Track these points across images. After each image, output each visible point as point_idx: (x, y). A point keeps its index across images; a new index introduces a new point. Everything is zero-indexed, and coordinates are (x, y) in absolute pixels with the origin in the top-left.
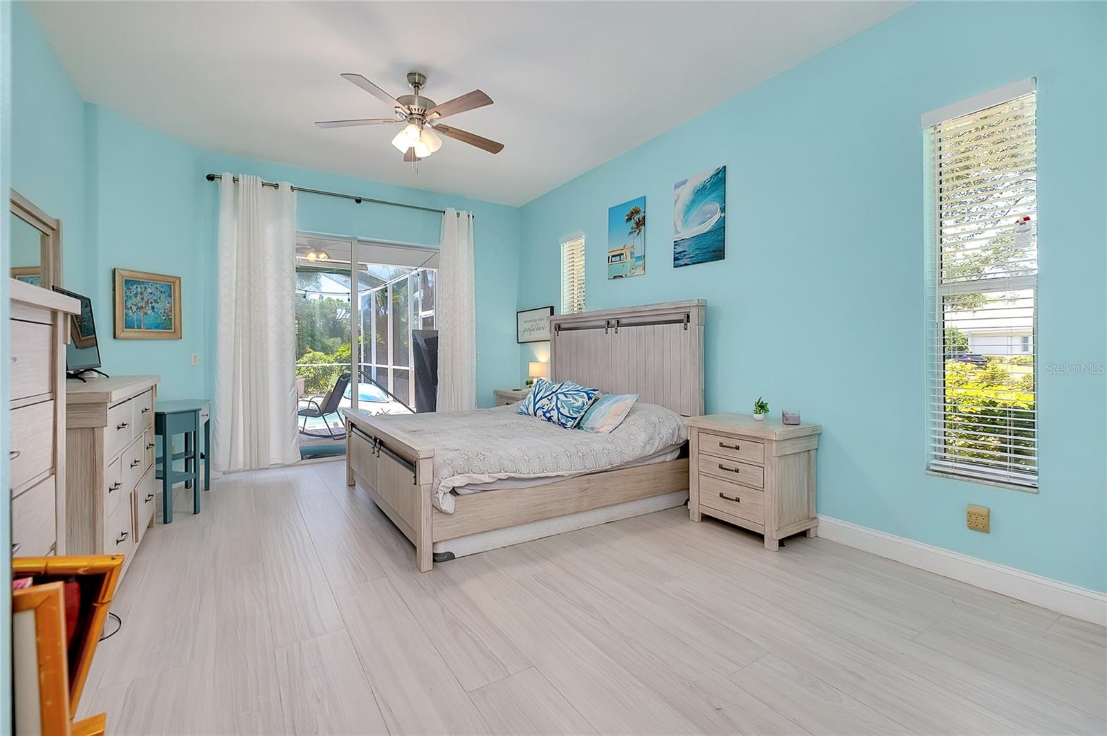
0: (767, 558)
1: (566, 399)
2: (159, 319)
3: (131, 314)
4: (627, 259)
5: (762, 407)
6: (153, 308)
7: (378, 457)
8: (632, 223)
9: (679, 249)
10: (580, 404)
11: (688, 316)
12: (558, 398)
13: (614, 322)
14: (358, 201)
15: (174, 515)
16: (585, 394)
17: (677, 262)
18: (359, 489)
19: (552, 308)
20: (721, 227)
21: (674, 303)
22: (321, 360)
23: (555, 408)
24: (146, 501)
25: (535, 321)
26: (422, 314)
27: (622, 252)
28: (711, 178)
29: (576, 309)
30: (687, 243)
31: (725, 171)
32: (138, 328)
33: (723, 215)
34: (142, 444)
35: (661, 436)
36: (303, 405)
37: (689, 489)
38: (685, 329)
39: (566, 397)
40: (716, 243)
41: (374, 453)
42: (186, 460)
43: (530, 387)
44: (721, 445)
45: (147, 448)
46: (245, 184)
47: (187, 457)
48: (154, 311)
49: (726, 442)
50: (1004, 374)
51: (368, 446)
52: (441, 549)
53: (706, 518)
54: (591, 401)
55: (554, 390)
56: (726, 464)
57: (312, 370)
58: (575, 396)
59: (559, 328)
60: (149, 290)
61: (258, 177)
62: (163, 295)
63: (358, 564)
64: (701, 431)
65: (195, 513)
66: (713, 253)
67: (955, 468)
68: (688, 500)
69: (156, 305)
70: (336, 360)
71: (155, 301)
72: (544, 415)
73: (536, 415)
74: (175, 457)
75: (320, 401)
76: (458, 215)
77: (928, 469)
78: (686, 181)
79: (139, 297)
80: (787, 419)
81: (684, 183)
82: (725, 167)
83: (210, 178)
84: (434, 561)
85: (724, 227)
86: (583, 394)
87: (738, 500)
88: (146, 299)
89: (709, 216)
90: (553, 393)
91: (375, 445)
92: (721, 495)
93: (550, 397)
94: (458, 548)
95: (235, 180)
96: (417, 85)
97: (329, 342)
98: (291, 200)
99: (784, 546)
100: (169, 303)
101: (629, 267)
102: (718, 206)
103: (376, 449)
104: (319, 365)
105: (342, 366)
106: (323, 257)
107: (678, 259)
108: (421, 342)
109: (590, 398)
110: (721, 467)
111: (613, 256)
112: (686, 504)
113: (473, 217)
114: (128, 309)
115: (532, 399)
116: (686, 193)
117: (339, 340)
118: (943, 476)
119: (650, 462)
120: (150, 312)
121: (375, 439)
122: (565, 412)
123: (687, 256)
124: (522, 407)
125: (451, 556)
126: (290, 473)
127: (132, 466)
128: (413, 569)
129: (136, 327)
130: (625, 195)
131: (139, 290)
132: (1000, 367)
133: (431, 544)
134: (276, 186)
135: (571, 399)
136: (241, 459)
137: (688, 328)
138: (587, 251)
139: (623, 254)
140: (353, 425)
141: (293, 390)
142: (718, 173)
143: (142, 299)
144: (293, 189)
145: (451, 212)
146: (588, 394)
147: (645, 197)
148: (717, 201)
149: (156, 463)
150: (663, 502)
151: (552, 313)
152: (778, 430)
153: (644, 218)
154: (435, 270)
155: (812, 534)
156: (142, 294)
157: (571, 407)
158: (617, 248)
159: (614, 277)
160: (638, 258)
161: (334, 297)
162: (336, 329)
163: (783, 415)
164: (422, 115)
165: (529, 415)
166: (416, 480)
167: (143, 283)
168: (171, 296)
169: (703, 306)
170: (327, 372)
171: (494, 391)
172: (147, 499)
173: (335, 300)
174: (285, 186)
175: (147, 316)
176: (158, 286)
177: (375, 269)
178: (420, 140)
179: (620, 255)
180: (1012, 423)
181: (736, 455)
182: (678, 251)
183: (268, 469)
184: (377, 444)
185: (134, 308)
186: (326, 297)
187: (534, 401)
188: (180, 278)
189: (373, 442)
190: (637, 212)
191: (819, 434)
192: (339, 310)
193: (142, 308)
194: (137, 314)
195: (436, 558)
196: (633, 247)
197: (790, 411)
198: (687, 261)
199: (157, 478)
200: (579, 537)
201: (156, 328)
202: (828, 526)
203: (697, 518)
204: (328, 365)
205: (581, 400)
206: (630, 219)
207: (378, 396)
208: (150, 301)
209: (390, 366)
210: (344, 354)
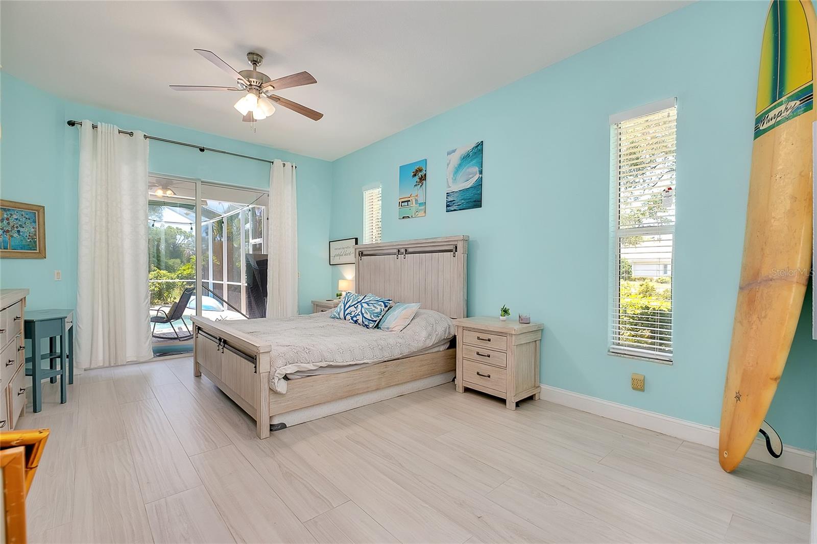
0: (507, 416)
1: (368, 307)
2: (24, 241)
4: (413, 204)
5: (505, 311)
6: (19, 231)
7: (223, 353)
8: (417, 179)
9: (450, 199)
10: (379, 310)
11: (456, 247)
12: (362, 307)
13: (403, 250)
14: (202, 150)
15: (42, 405)
16: (382, 303)
17: (448, 208)
18: (204, 378)
19: (356, 239)
20: (479, 185)
21: (447, 238)
22: (166, 277)
23: (360, 313)
24: (19, 394)
25: (343, 248)
26: (252, 241)
27: (409, 199)
28: (473, 149)
29: (374, 240)
30: (456, 195)
31: (482, 144)
32: (4, 249)
33: (481, 176)
34: (14, 347)
35: (437, 333)
36: (153, 313)
37: (455, 370)
38: (454, 257)
39: (368, 305)
40: (476, 195)
41: (219, 350)
42: (51, 360)
43: (340, 298)
44: (479, 338)
45: (19, 350)
46: (104, 131)
47: (51, 357)
48: (19, 235)
49: (482, 336)
50: (653, 289)
51: (214, 345)
52: (276, 422)
53: (467, 390)
54: (387, 309)
55: (359, 300)
56: (481, 351)
57: (157, 285)
58: (375, 305)
59: (362, 254)
60: (15, 217)
61: (115, 126)
62: (28, 221)
63: (209, 437)
64: (464, 328)
65: (62, 403)
66: (474, 203)
67: (625, 350)
68: (455, 377)
69: (21, 230)
70: (178, 277)
71: (21, 226)
72: (352, 319)
73: (345, 319)
74: (43, 357)
75: (167, 310)
76: (284, 165)
77: (609, 351)
78: (456, 150)
79: (5, 222)
80: (522, 320)
81: (454, 151)
82: (482, 141)
83: (71, 123)
84: (271, 430)
85: (481, 184)
86: (381, 303)
87: (489, 376)
88: (12, 224)
89: (471, 176)
90: (358, 302)
91: (220, 344)
92: (478, 374)
93: (356, 306)
94: (288, 420)
95: (94, 127)
96: (255, 63)
97: (171, 262)
98: (144, 146)
99: (519, 406)
100: (33, 228)
101: (414, 210)
102: (477, 169)
103: (221, 347)
104: (164, 281)
105: (183, 282)
106: (169, 193)
107: (450, 206)
108: (253, 263)
109: (386, 306)
110: (478, 354)
111: (402, 202)
112: (454, 380)
113: (296, 167)
115: (343, 307)
116: (455, 159)
117: (178, 261)
118: (617, 356)
119: (429, 352)
120: (16, 235)
121: (220, 340)
122: (368, 316)
123: (455, 204)
124: (335, 313)
125: (283, 426)
126: (145, 368)
127: (7, 365)
128: (254, 438)
130: (413, 158)
131: (5, 216)
132: (651, 284)
133: (269, 417)
134: (131, 134)
135: (372, 307)
136: (101, 357)
137: (456, 255)
138: (384, 198)
139: (410, 201)
140: (199, 329)
141: (147, 301)
142: (478, 146)
143: (8, 223)
144: (145, 137)
145: (278, 163)
146: (384, 303)
147: (426, 160)
148: (476, 166)
149: (26, 363)
150: (438, 380)
151: (356, 243)
152: (517, 327)
153: (425, 175)
154: (263, 207)
155: (537, 397)
156: (8, 219)
157: (372, 313)
158: (406, 196)
159: (403, 218)
160: (421, 204)
161: (174, 226)
162: (176, 252)
163: (520, 317)
164: (259, 87)
165: (340, 319)
166: (256, 370)
167: (9, 210)
168: (35, 222)
169: (466, 240)
170: (170, 287)
171: (312, 301)
172: (20, 392)
173: (175, 228)
174: (139, 134)
175: (13, 239)
176: (23, 213)
177: (213, 205)
178: (258, 106)
179: (408, 201)
180: (658, 321)
181: (489, 345)
182: (450, 200)
183: (125, 365)
184: (222, 343)
186: (166, 225)
187: (344, 308)
188: (44, 207)
189: (218, 341)
190: (420, 170)
191: (542, 330)
192: (178, 237)
193: (8, 231)
194: (4, 237)
195: (272, 428)
196: (417, 196)
197: (524, 314)
198: (455, 208)
199: (26, 375)
200: (379, 407)
201: (22, 249)
202: (547, 391)
203: (461, 390)
204: (171, 281)
205: (379, 307)
206: (415, 175)
207: (214, 306)
208: (15, 226)
209: (225, 282)
210: (185, 273)
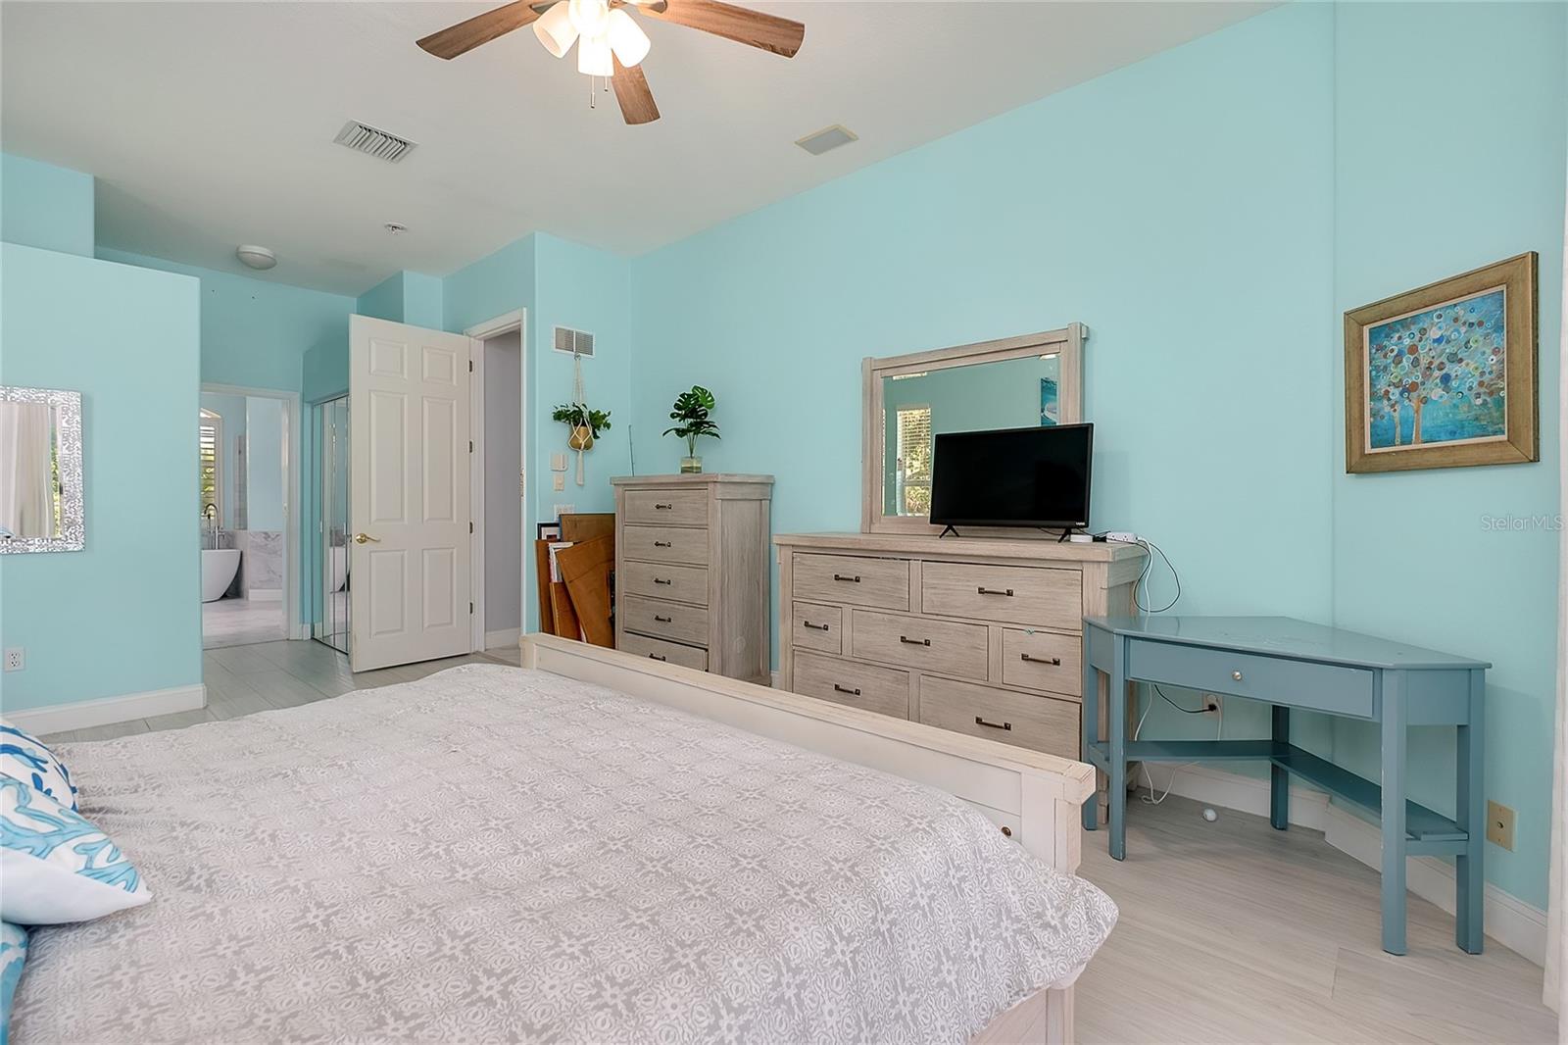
2: (1463, 407)
3: (1387, 409)
6: (1446, 379)
32: (1402, 443)
48: (1447, 389)
60: (1435, 333)
62: (1477, 333)
69: (1453, 369)
71: (1452, 359)
79: (1406, 362)
88: (1424, 362)
100: (1492, 356)
114: (1380, 399)
120: (1436, 393)
129: (1398, 440)
131: (1406, 340)
143: (1415, 362)
156: (1413, 349)
167: (1417, 319)
175: (1429, 406)
185: (1395, 394)
193: (1414, 387)
194: (1403, 407)
201: (1456, 432)
208: (1436, 363)
